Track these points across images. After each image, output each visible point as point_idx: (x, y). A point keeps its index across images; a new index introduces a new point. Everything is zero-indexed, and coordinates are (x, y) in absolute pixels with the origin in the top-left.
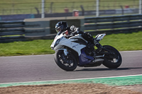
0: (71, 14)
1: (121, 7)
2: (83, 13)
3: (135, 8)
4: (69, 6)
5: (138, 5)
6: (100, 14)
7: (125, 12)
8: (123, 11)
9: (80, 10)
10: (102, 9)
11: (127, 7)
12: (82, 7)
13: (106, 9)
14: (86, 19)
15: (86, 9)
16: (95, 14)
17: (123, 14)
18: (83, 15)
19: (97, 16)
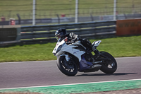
0: (7, 23)
1: (58, 15)
2: (19, 22)
3: (71, 17)
4: (6, 14)
5: (74, 14)
6: (36, 23)
7: (61, 21)
8: (59, 19)
9: (17, 18)
10: (38, 17)
11: (63, 16)
12: (18, 16)
13: (43, 17)
14: (22, 28)
15: (22, 18)
16: (32, 23)
17: (59, 22)
18: (19, 24)
19: (34, 24)
